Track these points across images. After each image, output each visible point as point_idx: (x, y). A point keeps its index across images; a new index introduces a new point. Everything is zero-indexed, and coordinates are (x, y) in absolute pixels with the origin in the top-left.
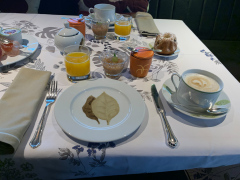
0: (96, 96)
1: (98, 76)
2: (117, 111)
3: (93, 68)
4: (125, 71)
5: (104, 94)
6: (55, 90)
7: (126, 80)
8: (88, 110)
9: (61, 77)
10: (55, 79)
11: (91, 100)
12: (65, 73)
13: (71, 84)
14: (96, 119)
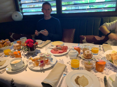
0: (80, 76)
1: (82, 69)
2: (87, 84)
3: (81, 65)
4: (93, 68)
5: (83, 76)
6: (67, 72)
7: (93, 72)
8: (77, 81)
9: (69, 67)
10: (67, 68)
11: (78, 78)
12: (70, 66)
13: (72, 70)
14: (79, 85)
